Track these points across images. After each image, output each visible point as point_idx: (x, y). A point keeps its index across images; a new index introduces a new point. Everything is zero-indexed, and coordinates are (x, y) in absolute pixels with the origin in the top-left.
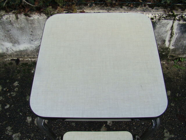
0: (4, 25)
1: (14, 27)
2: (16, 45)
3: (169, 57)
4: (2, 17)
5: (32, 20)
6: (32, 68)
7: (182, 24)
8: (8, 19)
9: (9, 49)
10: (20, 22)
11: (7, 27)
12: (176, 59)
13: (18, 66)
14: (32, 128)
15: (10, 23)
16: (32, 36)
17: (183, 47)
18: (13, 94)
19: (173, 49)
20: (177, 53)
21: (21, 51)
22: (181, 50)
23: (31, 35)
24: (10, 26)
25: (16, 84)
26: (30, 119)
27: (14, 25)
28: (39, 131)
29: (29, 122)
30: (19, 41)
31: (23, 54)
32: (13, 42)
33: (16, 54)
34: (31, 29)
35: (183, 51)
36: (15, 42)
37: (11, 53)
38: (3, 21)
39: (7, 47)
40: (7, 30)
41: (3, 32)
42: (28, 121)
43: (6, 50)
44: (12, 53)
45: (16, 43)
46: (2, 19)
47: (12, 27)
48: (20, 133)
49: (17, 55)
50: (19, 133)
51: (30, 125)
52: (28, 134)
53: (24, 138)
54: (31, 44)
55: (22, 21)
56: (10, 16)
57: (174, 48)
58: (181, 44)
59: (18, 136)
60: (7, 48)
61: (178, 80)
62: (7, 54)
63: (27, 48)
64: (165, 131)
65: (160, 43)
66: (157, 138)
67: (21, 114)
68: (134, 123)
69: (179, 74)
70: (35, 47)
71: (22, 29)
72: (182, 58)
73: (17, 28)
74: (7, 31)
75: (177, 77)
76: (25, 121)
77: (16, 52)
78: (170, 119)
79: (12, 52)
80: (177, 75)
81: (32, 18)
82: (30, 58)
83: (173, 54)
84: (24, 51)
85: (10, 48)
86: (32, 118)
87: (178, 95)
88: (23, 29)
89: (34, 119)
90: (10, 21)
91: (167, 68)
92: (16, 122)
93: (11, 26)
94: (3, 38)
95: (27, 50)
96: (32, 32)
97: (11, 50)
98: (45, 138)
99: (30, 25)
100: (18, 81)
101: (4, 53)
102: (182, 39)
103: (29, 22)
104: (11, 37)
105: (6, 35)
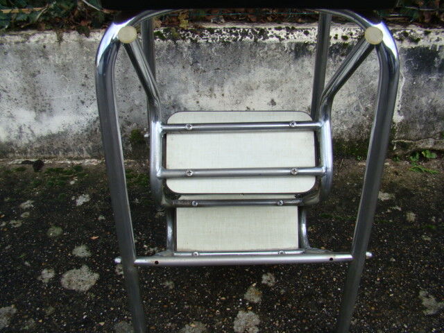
0: (29, 57)
1: (48, 63)
2: (44, 115)
3: (395, 148)
4: (28, 39)
5: (91, 44)
6: (72, 177)
7: (409, 50)
8: (40, 43)
9: (26, 130)
10: (65, 48)
11: (35, 64)
12: (413, 154)
13: (38, 174)
14: (51, 295)
15: (43, 51)
16: (85, 88)
17: (421, 116)
18: (14, 224)
19: (401, 123)
20: (412, 134)
21: (51, 137)
22: (420, 124)
23: (83, 85)
24: (40, 61)
25: (27, 204)
26: (51, 275)
27: (50, 57)
28: (71, 301)
29: (46, 281)
30: (53, 103)
31: (55, 147)
32: (39, 108)
33: (38, 146)
34: (86, 69)
35: (424, 129)
36: (42, 107)
37: (27, 142)
38: (29, 48)
39: (22, 122)
40: (32, 71)
41: (22, 76)
42: (43, 279)
43: (16, 133)
44: (30, 145)
45: (44, 111)
46: (27, 43)
47: (45, 63)
48: (16, 307)
49: (41, 150)
50: (13, 306)
51: (49, 287)
52: (38, 309)
53: (26, 316)
54: (78, 113)
55: (70, 48)
56: (45, 37)
57: (403, 120)
58: (416, 108)
59: (9, 315)
60: (20, 128)
61: (427, 192)
62: (16, 146)
63: (66, 127)
64: (422, 293)
65: (369, 105)
66: (403, 312)
67: (27, 263)
68: (335, 279)
69: (427, 182)
70: (86, 124)
71: (64, 69)
72: (425, 150)
73: (56, 66)
74: (31, 75)
75: (422, 187)
76: (35, 279)
77: (39, 139)
78: (429, 268)
79: (31, 139)
80: (424, 184)
81: (91, 40)
82: (70, 159)
83: (403, 138)
84: (59, 135)
85: (27, 126)
86: (57, 272)
87: (436, 220)
88: (69, 69)
89: (62, 275)
90: (45, 47)
91: (396, 173)
92: (10, 281)
93: (43, 60)
94: (17, 95)
95: (65, 133)
96: (86, 76)
97: (30, 132)
98: (84, 317)
99: (85, 58)
100: (32, 200)
101: (11, 144)
102: (417, 92)
103: (85, 48)
104: (38, 93)
105: (27, 88)
